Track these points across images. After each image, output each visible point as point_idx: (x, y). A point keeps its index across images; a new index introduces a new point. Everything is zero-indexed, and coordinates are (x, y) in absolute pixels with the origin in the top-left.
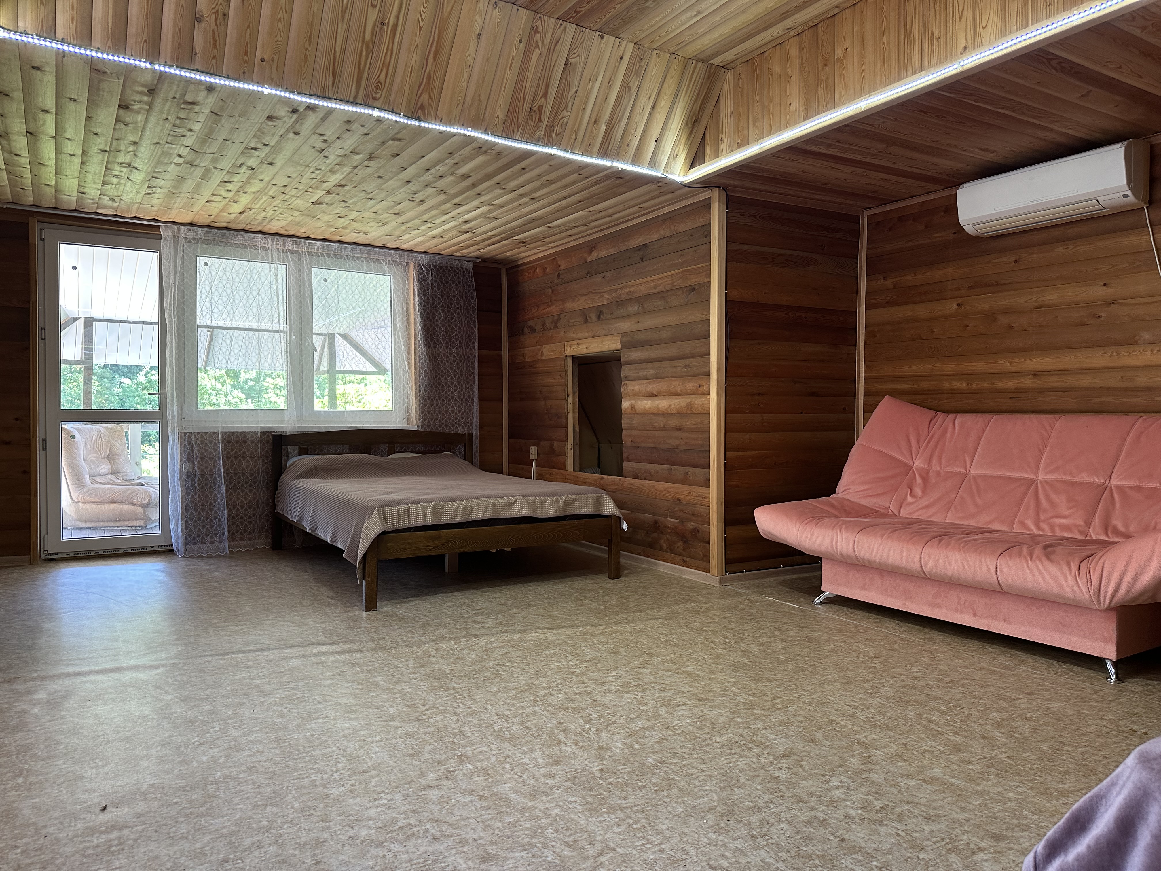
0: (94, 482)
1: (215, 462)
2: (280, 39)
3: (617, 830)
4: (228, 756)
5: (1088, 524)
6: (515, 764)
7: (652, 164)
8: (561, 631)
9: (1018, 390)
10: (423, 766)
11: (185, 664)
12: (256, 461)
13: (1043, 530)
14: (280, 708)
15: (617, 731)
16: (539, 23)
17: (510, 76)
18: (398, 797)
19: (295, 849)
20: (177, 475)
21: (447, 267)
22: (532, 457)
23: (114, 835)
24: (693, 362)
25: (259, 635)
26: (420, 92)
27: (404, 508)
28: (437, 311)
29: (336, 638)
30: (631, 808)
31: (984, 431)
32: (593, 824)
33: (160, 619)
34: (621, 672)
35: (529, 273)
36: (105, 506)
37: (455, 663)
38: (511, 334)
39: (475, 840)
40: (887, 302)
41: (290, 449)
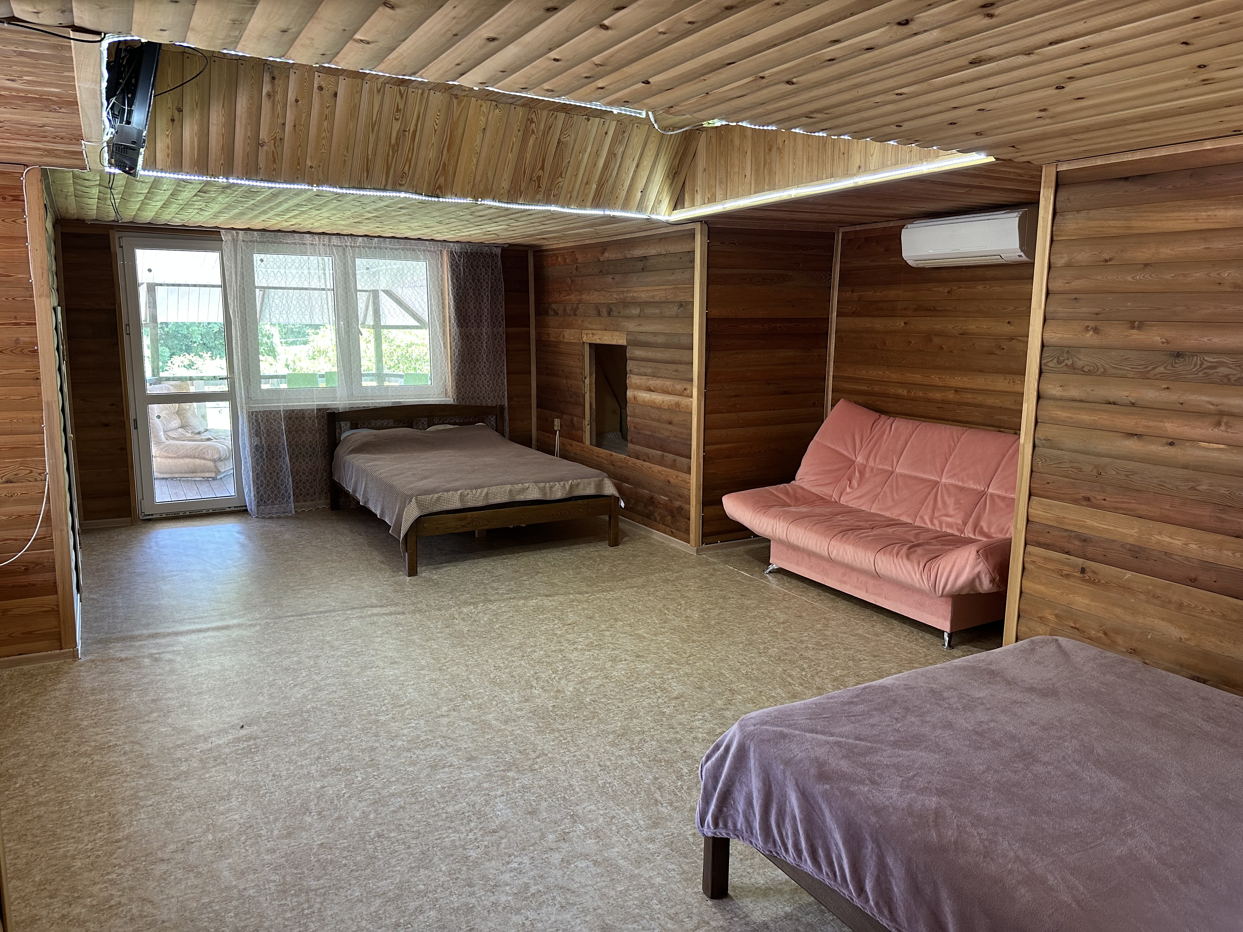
0: (168, 438)
1: (279, 437)
2: (324, 151)
3: (552, 743)
4: (314, 694)
5: (965, 523)
6: (499, 701)
7: (640, 208)
8: (556, 598)
9: (943, 402)
10: (440, 702)
11: (275, 623)
12: (314, 435)
13: (934, 525)
14: (345, 660)
15: (572, 679)
16: (533, 116)
17: (512, 157)
18: (422, 722)
19: (359, 752)
20: (248, 449)
21: (477, 253)
22: (556, 428)
23: (251, 742)
24: (681, 368)
25: (327, 597)
26: (437, 176)
27: (436, 496)
28: (468, 294)
29: (385, 601)
30: (564, 730)
31: (911, 436)
32: (538, 740)
33: (249, 582)
34: (590, 634)
35: (552, 260)
36: (180, 460)
37: (472, 625)
38: (538, 313)
39: (465, 748)
40: (853, 313)
41: (343, 424)
